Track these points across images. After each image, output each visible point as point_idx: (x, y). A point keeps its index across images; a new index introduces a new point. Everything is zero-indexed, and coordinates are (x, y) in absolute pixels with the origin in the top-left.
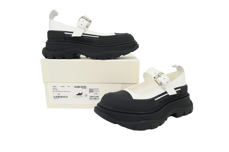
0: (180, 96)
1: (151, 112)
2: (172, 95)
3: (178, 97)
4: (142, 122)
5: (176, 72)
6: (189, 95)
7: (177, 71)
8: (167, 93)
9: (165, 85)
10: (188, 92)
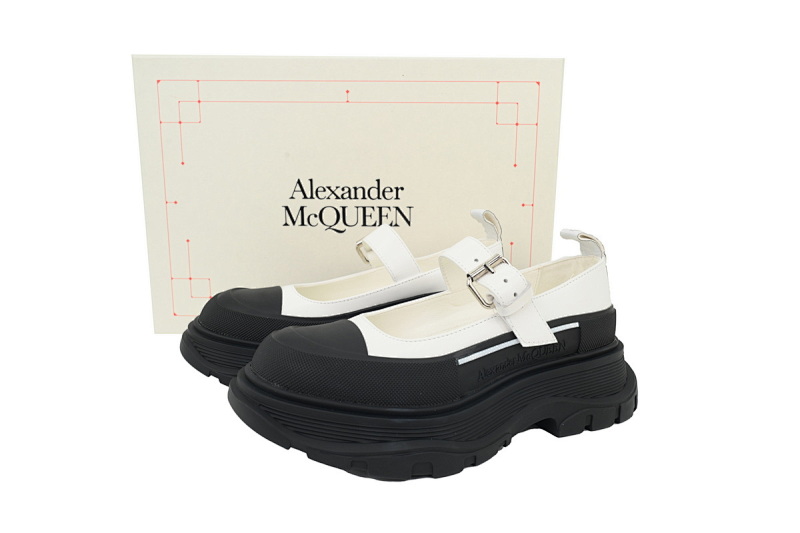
0: (577, 352)
1: (435, 409)
2: (540, 347)
3: (568, 356)
4: (394, 447)
5: (575, 258)
6: (620, 346)
7: (579, 253)
8: (515, 338)
9: (505, 306)
10: (617, 334)
